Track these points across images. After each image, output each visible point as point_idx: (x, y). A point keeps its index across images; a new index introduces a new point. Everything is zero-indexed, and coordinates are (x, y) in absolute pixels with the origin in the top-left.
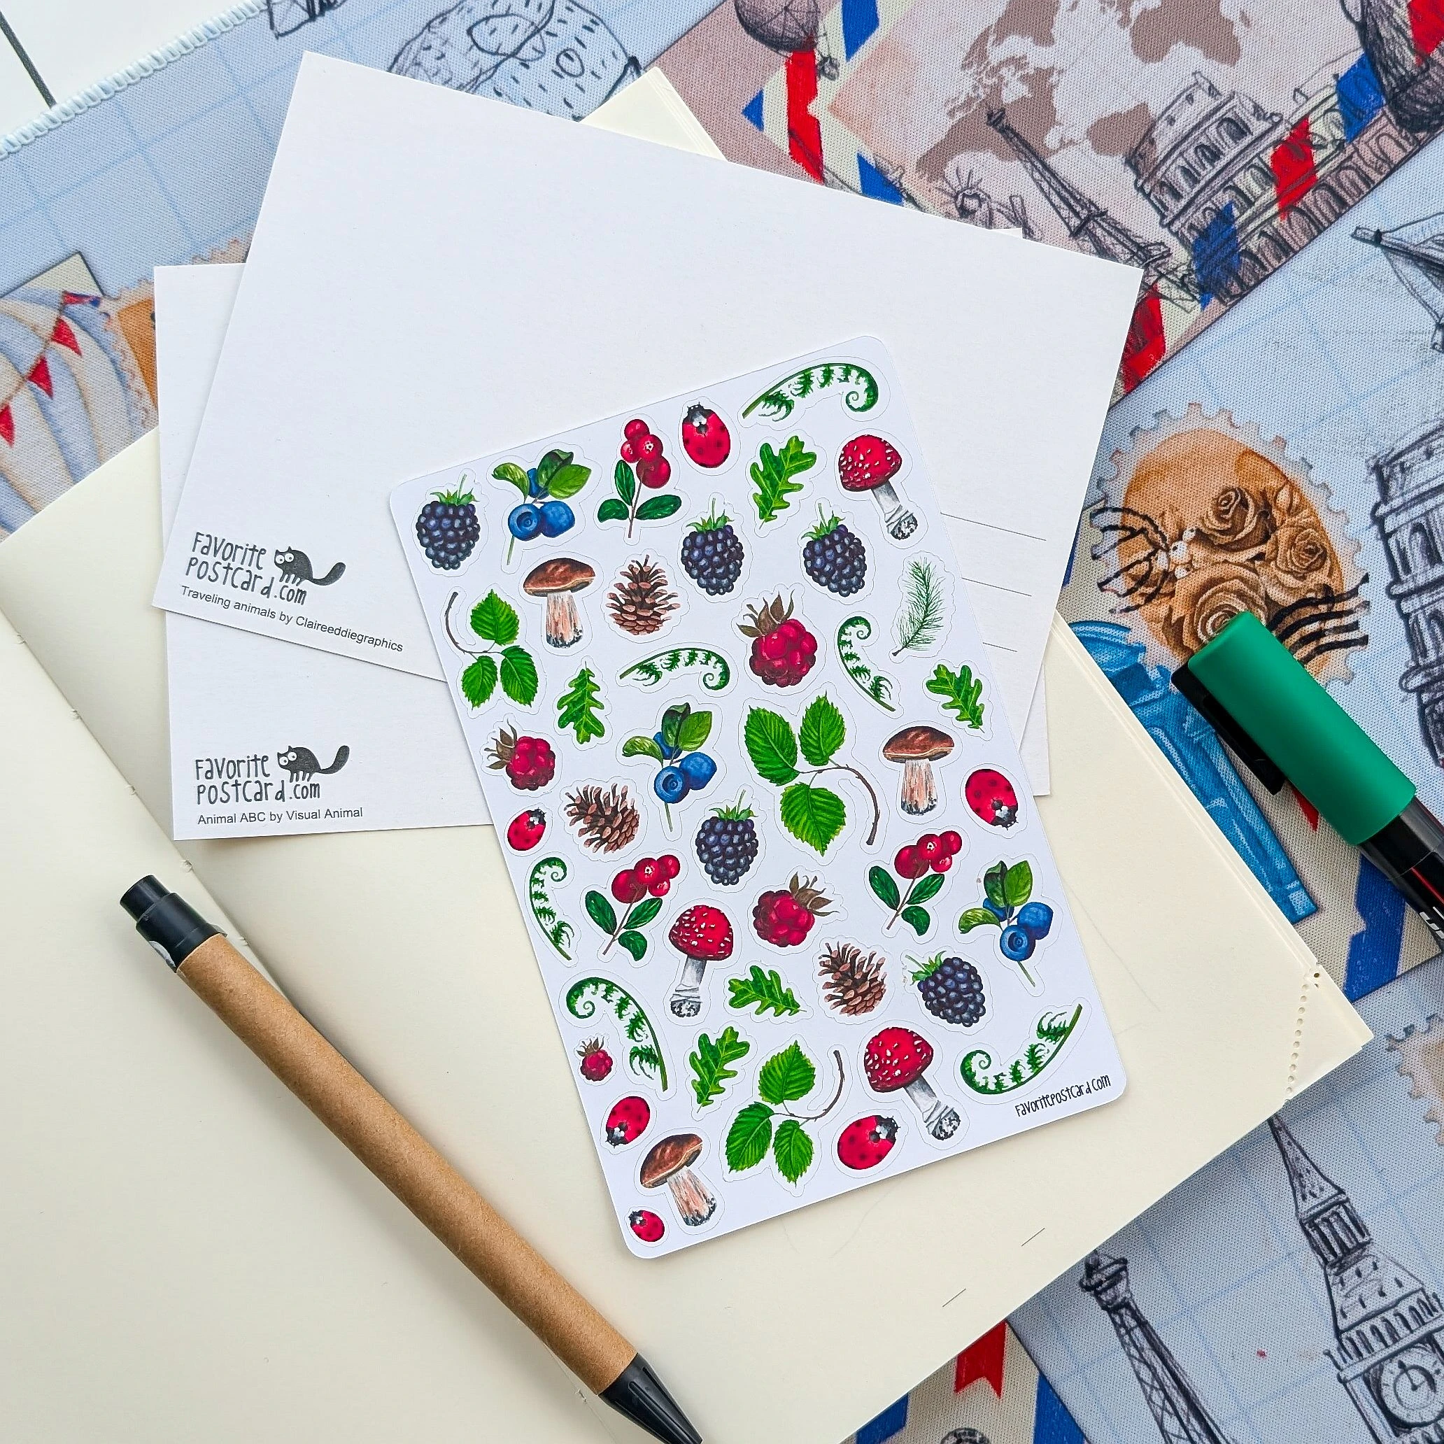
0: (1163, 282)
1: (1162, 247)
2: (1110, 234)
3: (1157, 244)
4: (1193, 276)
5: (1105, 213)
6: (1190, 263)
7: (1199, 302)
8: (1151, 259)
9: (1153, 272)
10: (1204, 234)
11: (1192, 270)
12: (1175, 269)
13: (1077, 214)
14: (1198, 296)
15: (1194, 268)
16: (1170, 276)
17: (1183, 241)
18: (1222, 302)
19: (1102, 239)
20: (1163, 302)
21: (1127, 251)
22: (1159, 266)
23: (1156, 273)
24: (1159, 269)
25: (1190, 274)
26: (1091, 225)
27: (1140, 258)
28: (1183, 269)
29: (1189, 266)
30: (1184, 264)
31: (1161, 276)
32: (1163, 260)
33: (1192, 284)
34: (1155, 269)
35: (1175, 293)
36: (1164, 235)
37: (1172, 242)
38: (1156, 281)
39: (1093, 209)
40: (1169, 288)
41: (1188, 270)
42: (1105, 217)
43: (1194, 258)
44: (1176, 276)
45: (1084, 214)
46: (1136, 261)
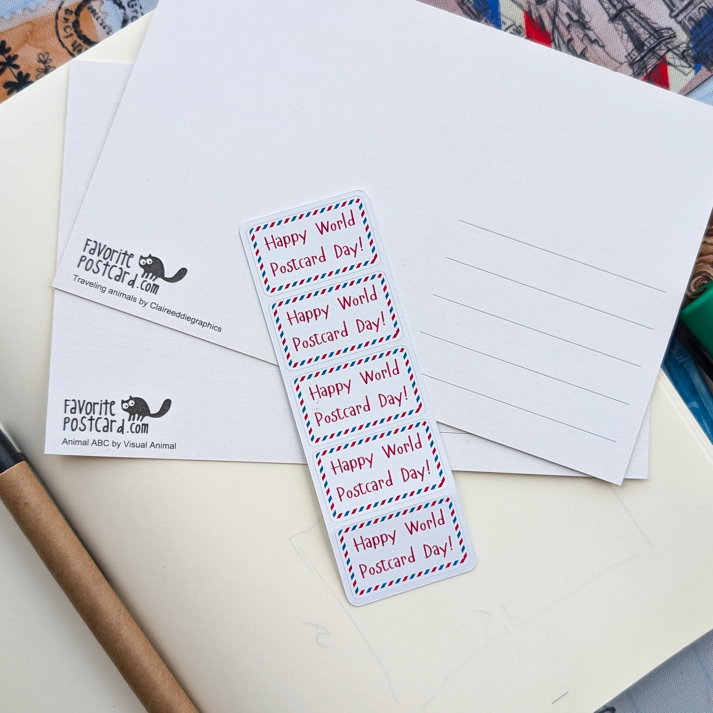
0: (670, 55)
1: (670, 31)
2: (636, 20)
3: (666, 29)
4: (690, 51)
5: (632, 7)
6: (688, 43)
7: (694, 69)
8: (663, 39)
9: (663, 47)
10: (699, 24)
11: (689, 47)
12: (678, 46)
13: (614, 6)
14: (693, 65)
15: (691, 45)
16: (675, 51)
17: (684, 28)
18: (709, 69)
19: (631, 24)
20: (670, 69)
21: (647, 33)
22: (668, 43)
23: (665, 48)
24: (668, 45)
25: (688, 50)
26: (623, 14)
27: (655, 37)
28: (683, 47)
29: (688, 44)
30: (685, 43)
31: (669, 50)
32: (670, 40)
33: (689, 57)
34: (665, 45)
35: (678, 62)
36: (671, 23)
37: (677, 28)
38: (665, 54)
39: (625, 3)
40: (674, 58)
41: (686, 47)
42: (633, 9)
43: (691, 40)
44: (679, 51)
45: (619, 6)
46: (653, 39)
